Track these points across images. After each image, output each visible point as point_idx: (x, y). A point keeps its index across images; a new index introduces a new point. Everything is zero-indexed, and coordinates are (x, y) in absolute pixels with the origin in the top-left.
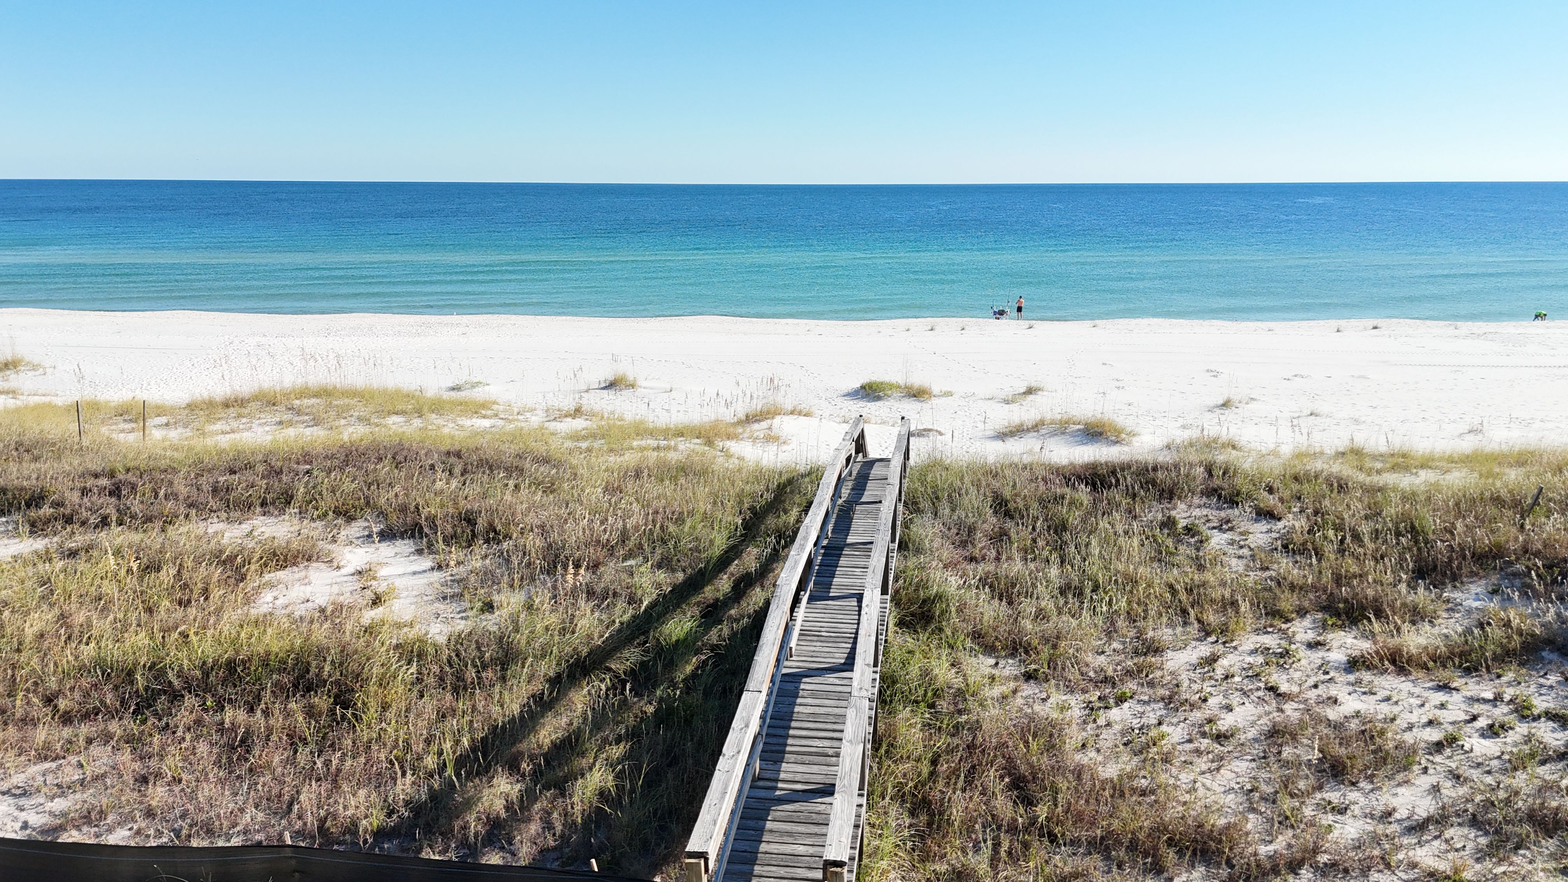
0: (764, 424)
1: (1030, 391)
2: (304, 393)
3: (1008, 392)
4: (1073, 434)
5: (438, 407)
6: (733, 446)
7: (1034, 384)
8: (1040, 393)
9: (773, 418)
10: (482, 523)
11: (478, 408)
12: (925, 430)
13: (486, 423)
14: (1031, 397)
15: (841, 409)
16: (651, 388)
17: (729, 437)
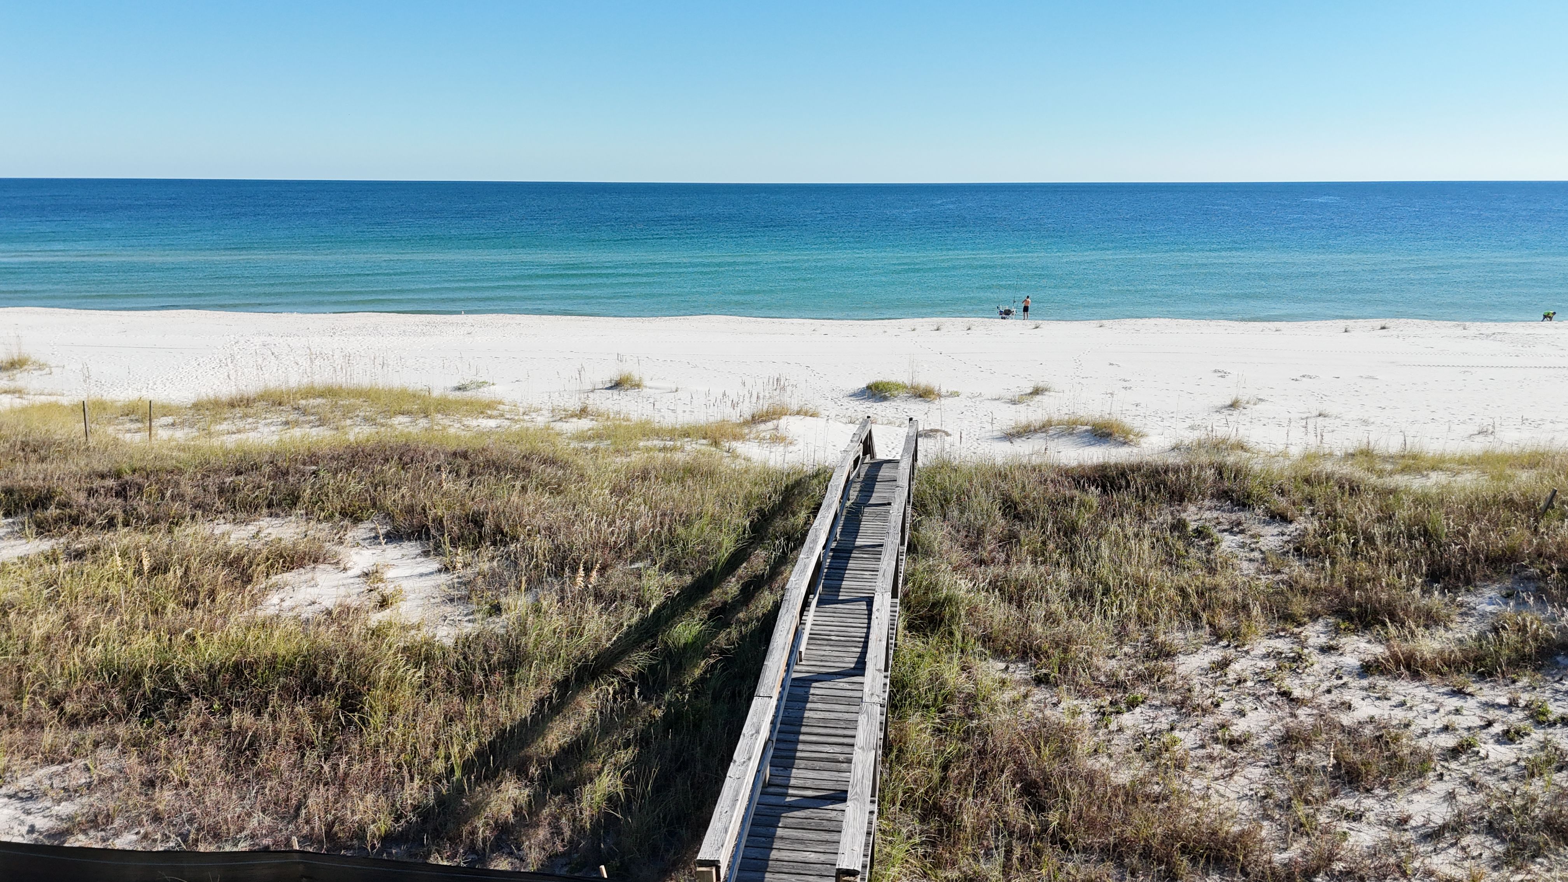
0: (770, 425)
1: (1037, 392)
2: (310, 392)
3: (1015, 392)
4: (1081, 435)
5: (444, 406)
6: (740, 447)
7: (1041, 385)
8: (1047, 393)
9: (779, 418)
10: (489, 524)
11: (484, 408)
12: (931, 431)
13: (492, 423)
14: (1038, 398)
15: (847, 409)
16: (657, 388)
17: (735, 438)
